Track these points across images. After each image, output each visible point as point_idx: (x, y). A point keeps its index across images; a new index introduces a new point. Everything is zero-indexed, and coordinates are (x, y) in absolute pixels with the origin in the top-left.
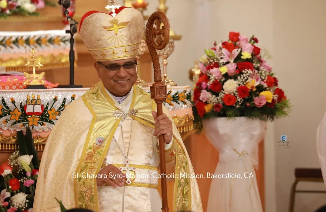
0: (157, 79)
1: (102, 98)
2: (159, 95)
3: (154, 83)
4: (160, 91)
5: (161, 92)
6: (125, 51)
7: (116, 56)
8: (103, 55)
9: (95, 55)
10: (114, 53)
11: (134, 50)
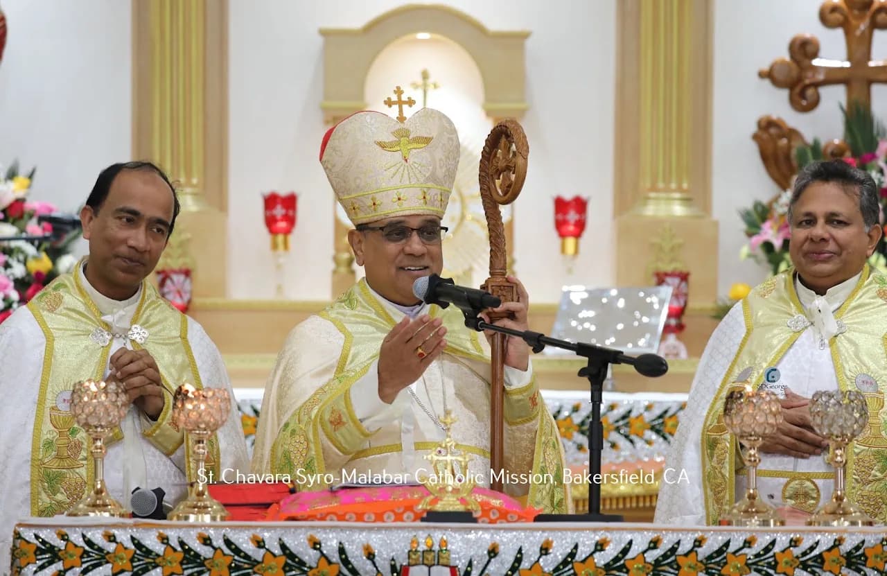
0: (497, 268)
6: (424, 198)
7: (403, 207)
8: (374, 204)
9: (354, 208)
10: (399, 199)
11: (441, 200)
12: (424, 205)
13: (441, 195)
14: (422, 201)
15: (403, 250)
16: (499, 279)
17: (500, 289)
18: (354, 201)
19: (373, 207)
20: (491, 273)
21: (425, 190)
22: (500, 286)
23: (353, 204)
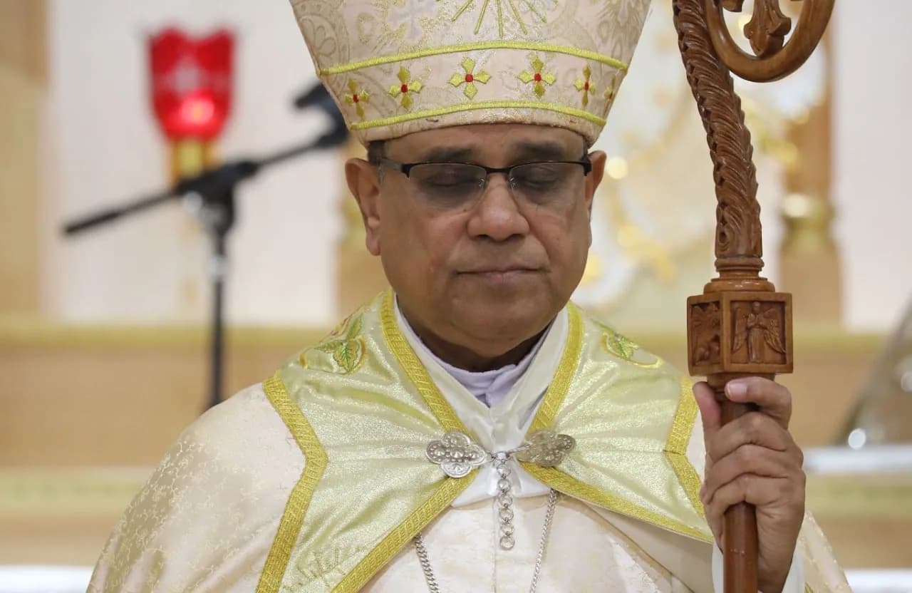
0: (738, 256)
1: (376, 366)
2: (742, 354)
3: (714, 280)
4: (750, 325)
5: (756, 333)
6: (538, 78)
7: (477, 99)
8: (404, 89)
9: (356, 99)
10: (469, 78)
11: (587, 86)
12: (534, 97)
13: (588, 73)
14: (532, 86)
15: (466, 225)
16: (742, 285)
17: (753, 312)
18: (356, 77)
19: (402, 95)
20: (720, 267)
21: (542, 57)
22: (752, 302)
23: (352, 86)
